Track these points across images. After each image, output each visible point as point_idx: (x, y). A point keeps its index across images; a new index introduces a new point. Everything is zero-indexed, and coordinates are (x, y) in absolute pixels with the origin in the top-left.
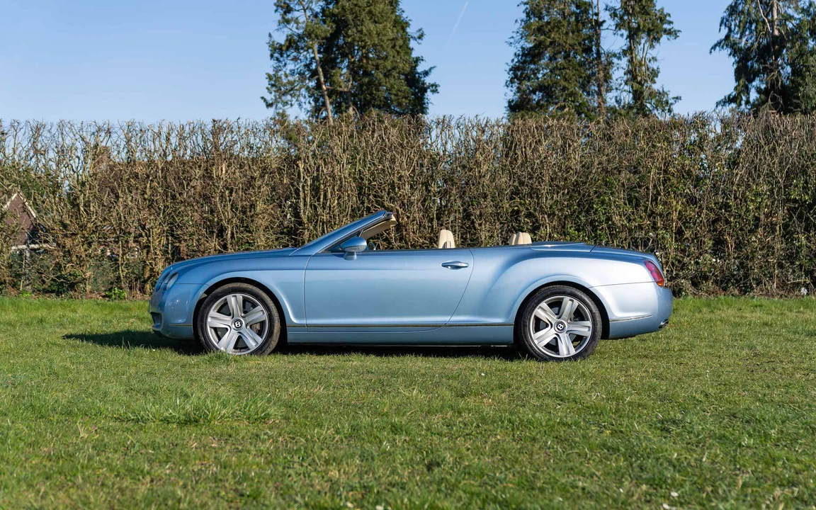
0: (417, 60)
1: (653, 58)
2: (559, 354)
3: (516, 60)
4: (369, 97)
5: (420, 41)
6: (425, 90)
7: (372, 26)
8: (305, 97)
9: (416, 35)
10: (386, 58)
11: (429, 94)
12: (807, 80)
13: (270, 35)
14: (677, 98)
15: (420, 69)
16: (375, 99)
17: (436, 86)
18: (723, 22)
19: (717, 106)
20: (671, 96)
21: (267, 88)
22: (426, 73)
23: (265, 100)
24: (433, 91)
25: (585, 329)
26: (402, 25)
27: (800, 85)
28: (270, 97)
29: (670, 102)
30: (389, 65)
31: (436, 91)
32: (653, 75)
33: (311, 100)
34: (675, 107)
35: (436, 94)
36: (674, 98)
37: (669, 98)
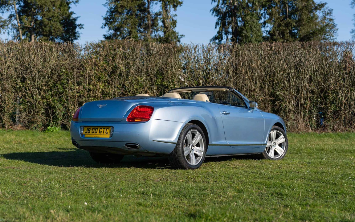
0: (72, 13)
1: (175, 15)
3: (108, 14)
4: (41, 30)
5: (77, 4)
6: (75, 28)
8: (12, 29)
11: (77, 29)
12: (247, 28)
14: (182, 36)
15: (74, 16)
16: (44, 32)
17: (82, 26)
20: (179, 34)
22: (75, 20)
24: (80, 28)
27: (243, 30)
29: (179, 37)
30: (50, 14)
31: (82, 27)
32: (174, 23)
33: (15, 31)
34: (181, 40)
35: (82, 29)
36: (181, 35)
37: (178, 35)
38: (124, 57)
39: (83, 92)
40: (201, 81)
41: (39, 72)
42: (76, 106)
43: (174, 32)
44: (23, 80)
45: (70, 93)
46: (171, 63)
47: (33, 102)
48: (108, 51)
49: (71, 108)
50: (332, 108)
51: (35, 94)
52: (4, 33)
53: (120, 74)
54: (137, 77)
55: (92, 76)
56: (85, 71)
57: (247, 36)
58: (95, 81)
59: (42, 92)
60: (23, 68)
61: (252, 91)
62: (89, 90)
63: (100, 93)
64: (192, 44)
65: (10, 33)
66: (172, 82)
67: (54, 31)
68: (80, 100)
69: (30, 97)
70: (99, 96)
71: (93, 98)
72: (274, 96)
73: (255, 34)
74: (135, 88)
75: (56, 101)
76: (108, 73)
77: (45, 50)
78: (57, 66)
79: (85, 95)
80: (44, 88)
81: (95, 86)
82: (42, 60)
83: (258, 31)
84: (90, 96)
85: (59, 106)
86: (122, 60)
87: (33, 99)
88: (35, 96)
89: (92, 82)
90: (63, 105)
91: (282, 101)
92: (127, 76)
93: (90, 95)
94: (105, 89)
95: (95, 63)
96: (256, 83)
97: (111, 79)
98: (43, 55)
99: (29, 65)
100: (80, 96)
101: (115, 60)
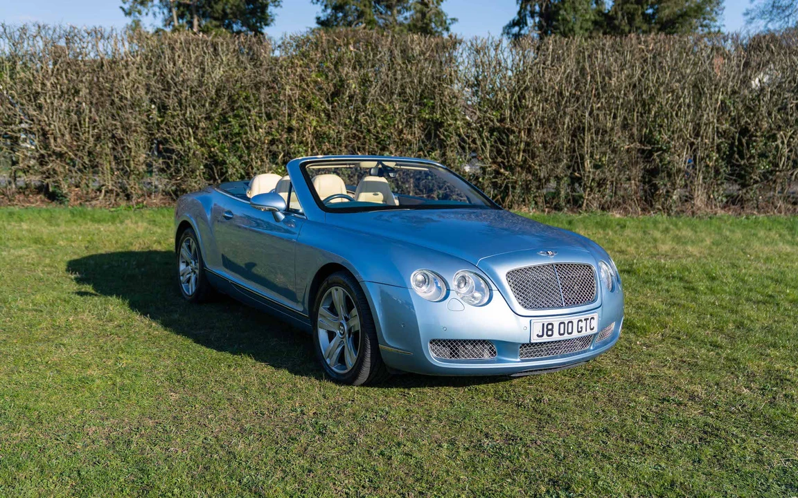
4: (208, 9)
8: (160, 8)
11: (270, 9)
12: (566, 5)
14: (454, 20)
16: (214, 12)
20: (449, 17)
23: (123, 9)
24: (275, 6)
27: (560, 9)
28: (126, 6)
29: (448, 22)
31: (279, 5)
33: (166, 11)
34: (452, 27)
35: (279, 8)
36: (451, 19)
37: (446, 19)
38: (358, 64)
39: (278, 132)
40: (507, 113)
41: (192, 92)
42: (265, 159)
43: (439, 14)
44: (163, 108)
45: (253, 136)
46: (451, 75)
47: (182, 153)
48: (327, 51)
49: (256, 163)
50: (764, 166)
51: (187, 136)
52: (147, 14)
53: (351, 97)
54: (382, 103)
55: (296, 101)
56: (282, 92)
57: (566, 20)
58: (302, 112)
59: (200, 133)
60: (160, 86)
61: (606, 132)
62: (290, 130)
63: (311, 136)
64: (490, 38)
65: (157, 14)
66: (452, 113)
67: (231, 11)
68: (274, 148)
69: (176, 142)
70: (309, 140)
71: (297, 146)
72: (649, 142)
73: (581, 16)
74: (379, 125)
75: (227, 150)
76: (327, 94)
77: (203, 48)
78: (228, 80)
79: (282, 140)
80: (202, 125)
81: (302, 121)
82: (197, 70)
83: (585, 10)
84: (292, 141)
85: (233, 159)
86: (354, 68)
87: (183, 145)
88: (186, 142)
89: (296, 114)
90: (240, 157)
91: (664, 151)
92: (364, 101)
93: (292, 138)
94: (321, 127)
95: (301, 75)
96: (615, 117)
97: (332, 107)
98: (201, 58)
99: (172, 78)
100: (273, 139)
101: (341, 70)
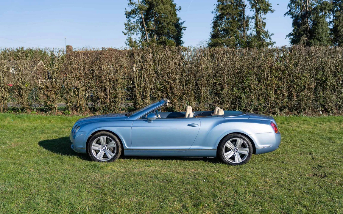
0: (179, 19)
1: (265, 18)
2: (235, 162)
3: (214, 19)
4: (161, 32)
5: (180, 11)
6: (182, 30)
7: (162, 6)
8: (138, 31)
9: (178, 9)
10: (168, 18)
11: (183, 31)
12: (319, 27)
13: (125, 9)
14: (273, 34)
15: (180, 22)
16: (164, 33)
18: (289, 6)
19: (286, 37)
21: (125, 28)
22: (182, 23)
23: (124, 33)
24: (184, 30)
25: (246, 152)
26: (173, 6)
27: (316, 29)
28: (126, 32)
30: (169, 20)
31: (185, 29)
32: (264, 25)
33: (141, 33)
34: (272, 37)
35: (185, 31)
36: (271, 34)
37: (269, 34)
43: (265, 32)
51: (225, 88)
55: (269, 74)
56: (264, 70)
57: (319, 33)
59: (230, 87)
62: (266, 85)
65: (138, 34)
67: (171, 32)
70: (274, 88)
79: (263, 89)
81: (271, 81)
89: (268, 78)
93: (267, 88)
94: (278, 83)
